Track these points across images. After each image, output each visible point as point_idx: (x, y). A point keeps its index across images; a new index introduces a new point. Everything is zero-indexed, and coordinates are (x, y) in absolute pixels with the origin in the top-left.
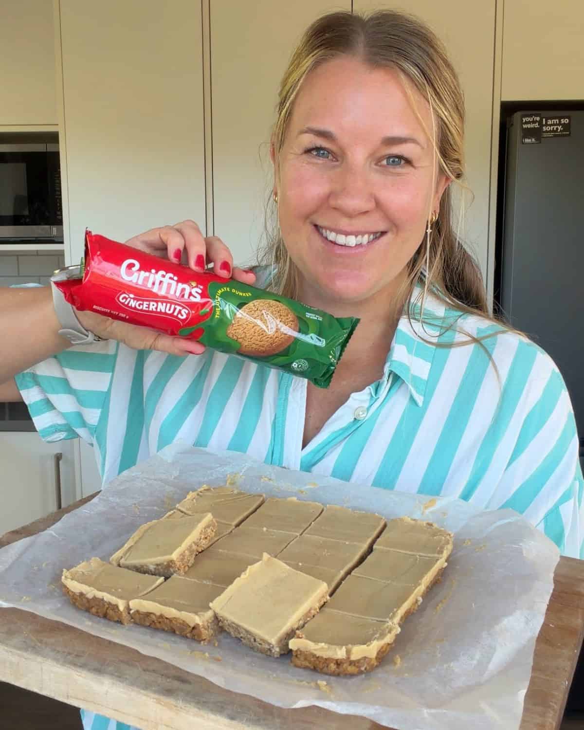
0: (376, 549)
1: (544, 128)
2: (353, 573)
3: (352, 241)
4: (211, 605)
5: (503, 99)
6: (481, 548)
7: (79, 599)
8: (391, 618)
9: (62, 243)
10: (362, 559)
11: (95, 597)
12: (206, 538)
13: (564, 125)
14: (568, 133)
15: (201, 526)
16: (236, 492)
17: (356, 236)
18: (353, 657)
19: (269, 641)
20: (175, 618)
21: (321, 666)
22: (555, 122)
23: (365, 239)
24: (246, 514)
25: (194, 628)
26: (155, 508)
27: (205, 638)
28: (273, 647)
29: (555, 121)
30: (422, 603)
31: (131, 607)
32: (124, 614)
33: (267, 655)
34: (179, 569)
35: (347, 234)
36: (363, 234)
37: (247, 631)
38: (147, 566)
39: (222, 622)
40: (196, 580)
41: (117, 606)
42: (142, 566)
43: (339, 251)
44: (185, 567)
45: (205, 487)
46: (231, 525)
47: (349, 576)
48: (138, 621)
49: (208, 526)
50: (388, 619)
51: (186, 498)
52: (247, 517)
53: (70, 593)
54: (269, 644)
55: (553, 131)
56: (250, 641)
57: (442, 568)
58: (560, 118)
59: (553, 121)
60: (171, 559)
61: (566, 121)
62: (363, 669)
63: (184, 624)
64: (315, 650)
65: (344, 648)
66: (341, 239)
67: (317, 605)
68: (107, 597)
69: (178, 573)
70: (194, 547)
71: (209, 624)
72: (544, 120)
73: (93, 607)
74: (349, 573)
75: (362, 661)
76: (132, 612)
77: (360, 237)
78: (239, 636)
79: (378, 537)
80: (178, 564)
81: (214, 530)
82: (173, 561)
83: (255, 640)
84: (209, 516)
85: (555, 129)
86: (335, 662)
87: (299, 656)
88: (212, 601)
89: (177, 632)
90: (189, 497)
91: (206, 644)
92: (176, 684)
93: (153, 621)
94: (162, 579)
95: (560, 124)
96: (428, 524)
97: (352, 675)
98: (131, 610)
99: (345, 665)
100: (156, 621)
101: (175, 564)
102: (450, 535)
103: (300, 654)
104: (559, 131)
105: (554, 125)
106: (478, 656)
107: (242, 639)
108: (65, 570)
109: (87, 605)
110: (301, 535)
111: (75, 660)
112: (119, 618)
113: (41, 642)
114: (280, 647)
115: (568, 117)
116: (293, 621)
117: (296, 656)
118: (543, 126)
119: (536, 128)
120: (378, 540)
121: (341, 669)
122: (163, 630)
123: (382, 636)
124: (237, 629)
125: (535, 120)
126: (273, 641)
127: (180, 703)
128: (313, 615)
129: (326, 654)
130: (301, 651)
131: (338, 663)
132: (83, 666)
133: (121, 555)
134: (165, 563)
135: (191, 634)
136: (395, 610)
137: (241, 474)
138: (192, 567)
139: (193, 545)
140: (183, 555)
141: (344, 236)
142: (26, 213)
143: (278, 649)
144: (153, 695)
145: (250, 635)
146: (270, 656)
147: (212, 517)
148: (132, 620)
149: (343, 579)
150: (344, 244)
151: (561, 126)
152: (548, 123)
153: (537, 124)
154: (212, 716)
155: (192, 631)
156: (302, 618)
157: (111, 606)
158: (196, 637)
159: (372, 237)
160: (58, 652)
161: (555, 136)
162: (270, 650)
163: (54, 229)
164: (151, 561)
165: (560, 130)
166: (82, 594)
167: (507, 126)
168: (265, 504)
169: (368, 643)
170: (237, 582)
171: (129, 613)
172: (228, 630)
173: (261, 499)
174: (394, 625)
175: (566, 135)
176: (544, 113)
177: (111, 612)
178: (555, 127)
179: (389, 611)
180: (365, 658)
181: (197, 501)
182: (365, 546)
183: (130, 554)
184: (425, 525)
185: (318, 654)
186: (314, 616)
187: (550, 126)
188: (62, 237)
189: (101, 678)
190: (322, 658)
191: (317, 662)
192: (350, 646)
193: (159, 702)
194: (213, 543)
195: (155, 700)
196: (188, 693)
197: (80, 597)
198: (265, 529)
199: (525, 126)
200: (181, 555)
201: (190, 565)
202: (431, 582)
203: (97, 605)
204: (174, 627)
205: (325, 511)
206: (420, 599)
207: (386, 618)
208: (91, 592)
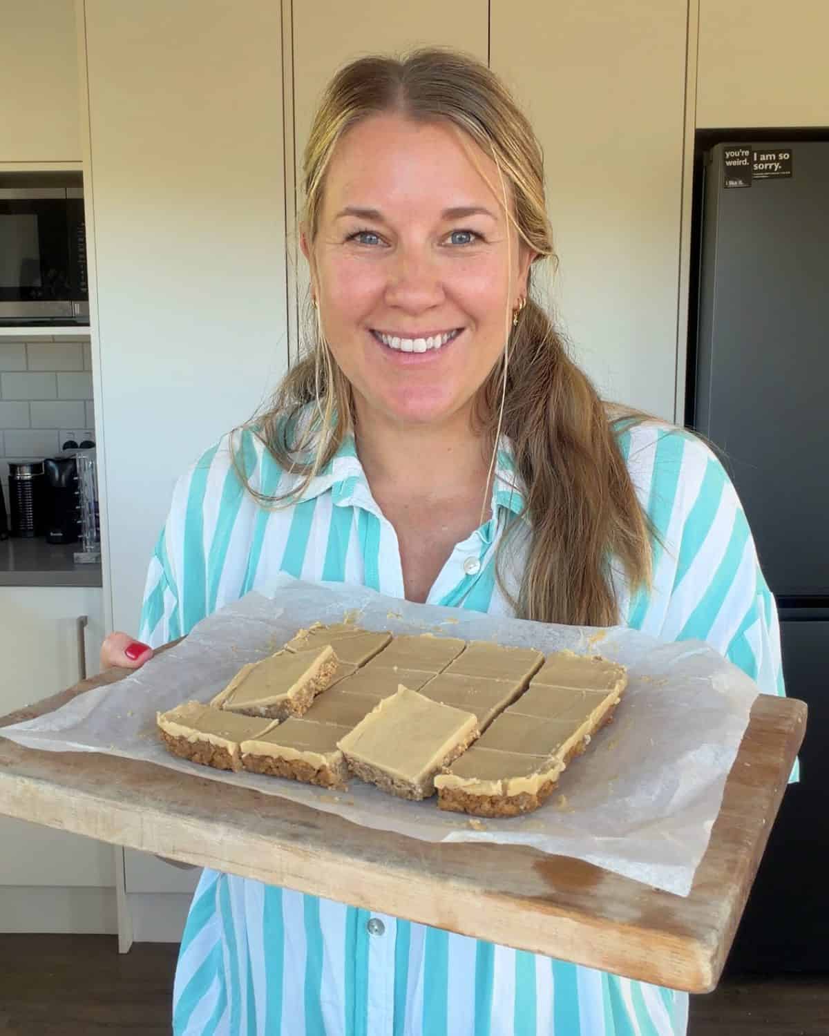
0: (532, 686)
1: (755, 166)
2: (506, 711)
3: (421, 345)
4: (338, 744)
5: (698, 127)
6: (661, 684)
7: (178, 744)
8: (555, 754)
9: (88, 325)
10: (516, 698)
11: (198, 740)
12: (326, 675)
13: (783, 162)
14: (789, 173)
15: (319, 660)
16: (356, 630)
17: (426, 339)
18: (511, 793)
19: (411, 781)
20: (296, 760)
21: (472, 806)
22: (771, 158)
23: (438, 341)
24: (371, 653)
25: (319, 771)
26: (257, 651)
27: (332, 782)
28: (414, 788)
29: (770, 156)
30: (590, 743)
31: (243, 750)
32: (235, 759)
33: (408, 799)
34: (295, 710)
35: (413, 337)
36: (434, 335)
37: (383, 772)
38: (255, 708)
39: (352, 765)
40: (317, 722)
41: (225, 749)
42: (250, 710)
43: (405, 361)
44: (302, 708)
45: (318, 624)
46: (353, 665)
47: (501, 714)
48: (250, 767)
49: (327, 661)
50: (550, 755)
51: (295, 636)
52: (373, 656)
53: (168, 738)
54: (410, 784)
55: (768, 170)
56: (386, 784)
57: (614, 704)
58: (777, 152)
59: (767, 156)
60: (286, 698)
61: (786, 156)
62: (522, 807)
63: (307, 767)
64: (464, 787)
65: (499, 782)
66: (407, 345)
67: (465, 742)
68: (214, 739)
69: (294, 715)
70: (313, 685)
71: (337, 767)
72: (755, 154)
73: (195, 753)
74: (501, 710)
75: (521, 798)
76: (243, 756)
77: (430, 339)
78: (373, 780)
79: (535, 672)
80: (295, 704)
81: (336, 667)
82: (289, 700)
83: (393, 783)
84: (329, 650)
85: (770, 167)
86: (489, 800)
87: (446, 796)
88: (339, 740)
89: (299, 778)
90: (299, 635)
91: (334, 789)
92: (303, 829)
93: (270, 767)
94: (276, 721)
95: (777, 160)
96: (596, 658)
97: (510, 816)
98: (242, 754)
99: (501, 804)
100: (272, 766)
101: (290, 703)
102: (623, 669)
103: (448, 794)
104: (776, 169)
105: (769, 161)
106: (658, 791)
107: (376, 783)
108: (159, 713)
109: (189, 751)
110: (440, 673)
111: (182, 808)
112: (228, 764)
113: (138, 791)
114: (423, 789)
115: (789, 152)
116: (437, 757)
117: (443, 797)
118: (755, 163)
119: (744, 166)
120: (535, 677)
121: (496, 809)
122: (282, 777)
123: (544, 771)
124: (371, 771)
125: (743, 155)
126: (415, 780)
127: (310, 848)
128: (460, 752)
129: (477, 791)
130: (448, 790)
131: (493, 801)
132: (191, 814)
133: (224, 698)
134: (279, 704)
135: (315, 779)
136: (558, 745)
137: (361, 611)
138: (311, 707)
139: (311, 681)
140: (299, 693)
141: (410, 341)
142: (38, 283)
143: (420, 791)
144: (278, 841)
145: (386, 776)
146: (411, 800)
147: (332, 651)
148: (244, 767)
149: (495, 716)
150: (411, 351)
151: (778, 164)
152: (761, 159)
153: (746, 160)
154: (349, 860)
155: (316, 776)
156: (448, 756)
157: (218, 751)
158: (322, 782)
159: (446, 337)
160: (160, 800)
161: (771, 177)
162: (411, 792)
163: (77, 307)
164: (261, 702)
165: (778, 169)
166: (182, 738)
167: (705, 164)
168: (393, 642)
169: (528, 776)
170: (368, 718)
171: (240, 758)
172: (359, 774)
173: (389, 637)
174: (558, 762)
175: (786, 176)
176: (756, 146)
177: (218, 758)
178: (771, 165)
179: (551, 748)
180: (524, 794)
181: (308, 640)
182: (519, 684)
183: (234, 696)
184: (592, 659)
185: (469, 791)
186: (461, 754)
187: (764, 164)
188: (88, 317)
189: (214, 825)
190: (474, 795)
191: (468, 802)
192: (506, 780)
193: (284, 847)
194: (334, 684)
195: (280, 846)
196: (317, 838)
197: (180, 742)
198: (395, 668)
199: (729, 163)
200: (297, 693)
201: (309, 706)
202: (601, 719)
203: (201, 751)
204: (295, 772)
205: (468, 647)
206: (589, 738)
207: (547, 754)
208: (192, 735)
